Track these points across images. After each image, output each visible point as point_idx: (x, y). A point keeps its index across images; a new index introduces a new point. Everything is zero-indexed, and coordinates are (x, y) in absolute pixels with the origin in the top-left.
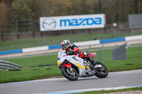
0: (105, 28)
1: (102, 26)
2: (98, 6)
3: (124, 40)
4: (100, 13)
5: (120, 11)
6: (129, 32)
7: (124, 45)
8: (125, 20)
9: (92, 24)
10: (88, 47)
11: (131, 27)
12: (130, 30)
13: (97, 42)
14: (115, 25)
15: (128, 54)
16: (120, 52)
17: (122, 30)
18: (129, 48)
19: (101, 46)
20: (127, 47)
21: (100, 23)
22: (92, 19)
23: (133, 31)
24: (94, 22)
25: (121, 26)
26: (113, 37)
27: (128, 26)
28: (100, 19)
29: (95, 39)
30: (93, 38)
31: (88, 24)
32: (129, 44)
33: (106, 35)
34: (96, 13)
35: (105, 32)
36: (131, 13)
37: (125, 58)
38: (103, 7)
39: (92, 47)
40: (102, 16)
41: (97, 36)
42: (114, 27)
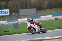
0: (9, 15)
1: (8, 14)
2: (6, 6)
3: (18, 20)
4: (7, 9)
5: (16, 8)
6: (20, 17)
7: (18, 23)
8: (18, 12)
9: (4, 14)
10: (2, 24)
11: (20, 15)
12: (20, 16)
13: (6, 21)
14: (13, 14)
15: (19, 26)
16: (16, 26)
17: (17, 16)
18: (20, 24)
19: (8, 23)
20: (19, 24)
21: (7, 13)
22: (4, 12)
23: (21, 17)
24: (4, 13)
25: (16, 15)
26: (13, 19)
27: (19, 14)
28: (7, 11)
29: (5, 20)
30: (4, 19)
31: (2, 14)
32: (20, 22)
33: (10, 18)
34: (5, 9)
35: (9, 17)
36: (20, 9)
37: (18, 28)
38: (8, 6)
39: (4, 24)
40: (8, 10)
41: (6, 19)
42: (13, 15)
